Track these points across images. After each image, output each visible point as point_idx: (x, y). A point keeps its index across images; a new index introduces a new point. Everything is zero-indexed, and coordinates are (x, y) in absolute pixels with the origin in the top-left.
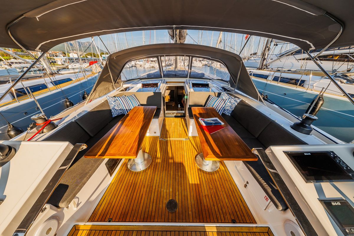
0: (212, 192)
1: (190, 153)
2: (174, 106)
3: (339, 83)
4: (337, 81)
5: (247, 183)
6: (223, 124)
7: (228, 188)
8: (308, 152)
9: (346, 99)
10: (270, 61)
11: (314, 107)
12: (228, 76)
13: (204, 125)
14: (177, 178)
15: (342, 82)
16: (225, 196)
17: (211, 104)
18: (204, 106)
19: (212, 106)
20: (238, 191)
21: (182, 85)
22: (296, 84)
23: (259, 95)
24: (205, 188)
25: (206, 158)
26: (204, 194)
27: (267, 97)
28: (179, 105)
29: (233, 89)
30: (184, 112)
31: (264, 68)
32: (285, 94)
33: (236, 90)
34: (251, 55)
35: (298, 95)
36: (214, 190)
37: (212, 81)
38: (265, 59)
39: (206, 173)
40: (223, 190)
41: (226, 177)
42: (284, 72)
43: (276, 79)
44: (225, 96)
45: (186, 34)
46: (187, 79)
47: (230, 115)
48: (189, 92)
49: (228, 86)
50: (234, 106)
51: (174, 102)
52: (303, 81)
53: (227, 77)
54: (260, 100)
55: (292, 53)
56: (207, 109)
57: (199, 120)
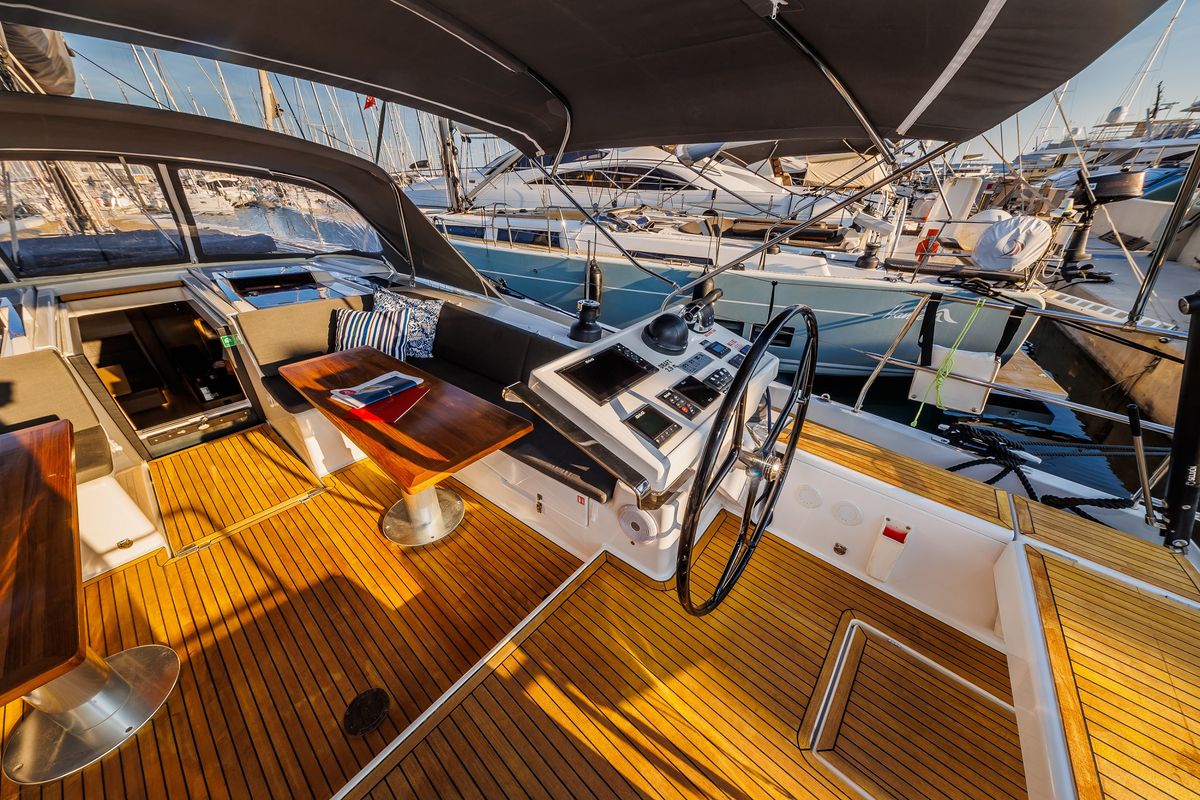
0: (474, 579)
1: (352, 528)
2: (169, 406)
3: (608, 231)
4: (605, 229)
5: (540, 497)
6: (419, 381)
7: (507, 540)
8: (589, 358)
9: (626, 261)
10: (470, 187)
11: (590, 286)
12: (371, 237)
13: (362, 405)
14: (341, 626)
15: (612, 230)
16: (509, 564)
17: (354, 337)
18: (332, 348)
19: (363, 343)
20: (529, 532)
21: (174, 295)
22: (544, 243)
23: (482, 279)
24: (451, 583)
25: (411, 489)
26: (453, 601)
27: (504, 285)
28: (204, 390)
29: (408, 277)
30: (249, 405)
31: (466, 209)
32: (535, 271)
33: (417, 279)
34: (413, 166)
35: (558, 268)
36: (477, 570)
37: (319, 261)
38: (455, 181)
39: (435, 545)
40: (498, 554)
41: (492, 520)
42: (514, 215)
43: (503, 235)
44: (387, 302)
45: (63, 53)
46: (188, 265)
47: (431, 356)
48: (236, 318)
49: (389, 271)
50: (430, 328)
51: (161, 387)
52: (556, 235)
53: (372, 241)
54: (491, 294)
55: (511, 166)
56: (346, 357)
57: (333, 398)
